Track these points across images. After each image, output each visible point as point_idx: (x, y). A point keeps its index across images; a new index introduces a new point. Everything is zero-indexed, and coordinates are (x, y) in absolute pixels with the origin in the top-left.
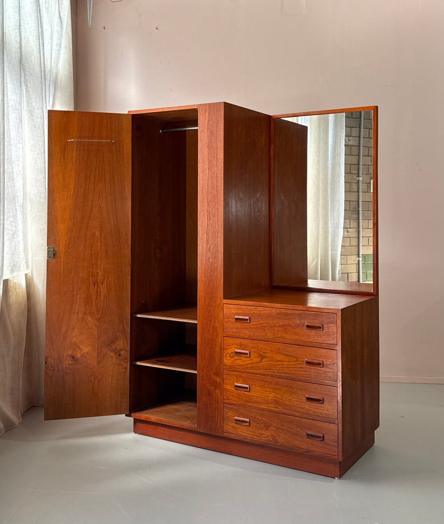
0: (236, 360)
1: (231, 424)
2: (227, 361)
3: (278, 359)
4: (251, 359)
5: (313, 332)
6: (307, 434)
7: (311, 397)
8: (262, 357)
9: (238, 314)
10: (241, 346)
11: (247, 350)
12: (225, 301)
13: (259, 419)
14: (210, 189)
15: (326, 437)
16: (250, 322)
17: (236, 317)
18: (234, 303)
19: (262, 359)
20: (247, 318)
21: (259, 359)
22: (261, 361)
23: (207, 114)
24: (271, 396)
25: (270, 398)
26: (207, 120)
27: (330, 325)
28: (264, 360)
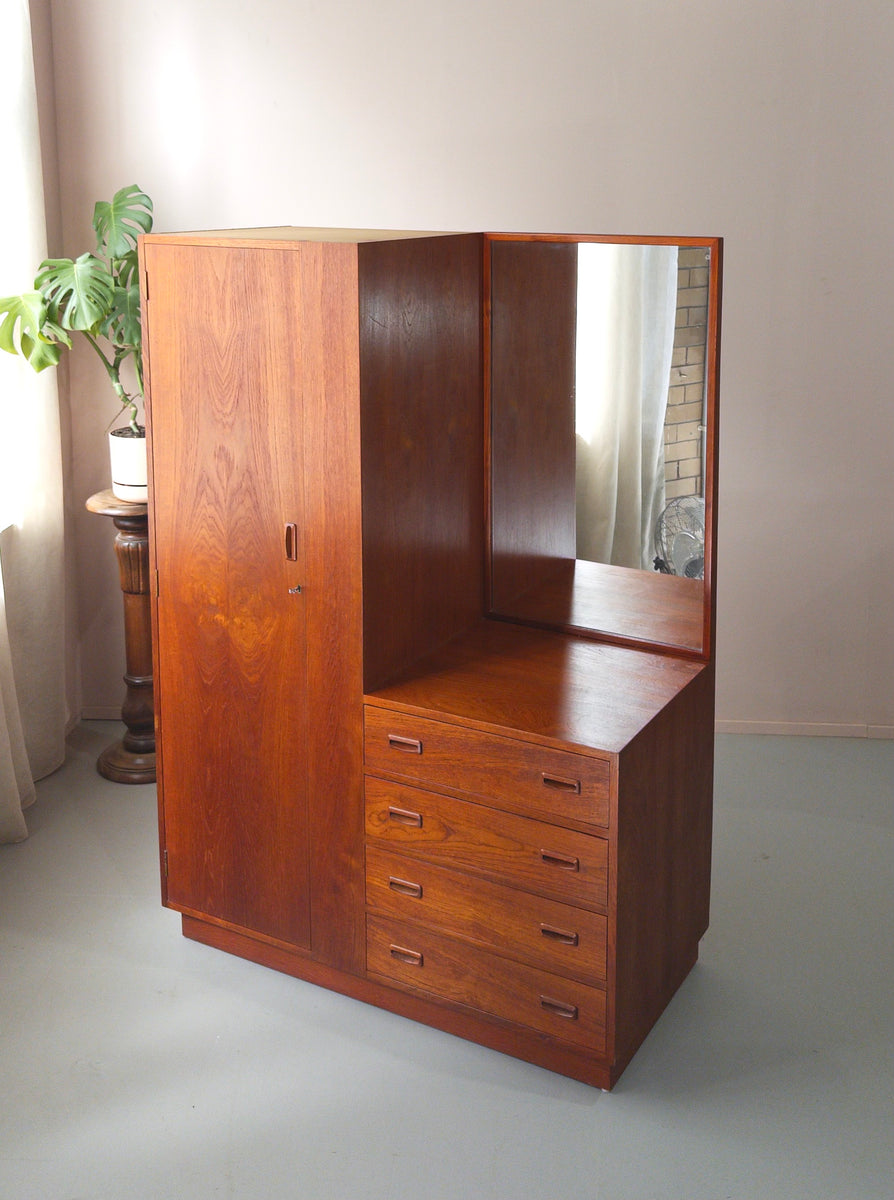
0: (391, 828)
1: (382, 957)
2: (373, 827)
3: (482, 840)
4: (424, 832)
5: (557, 795)
6: (543, 1003)
7: (552, 928)
8: (448, 831)
9: (396, 732)
10: (403, 801)
11: (417, 812)
12: (367, 699)
13: (441, 956)
14: (330, 443)
15: (581, 1013)
16: (421, 753)
17: (391, 736)
18: (387, 706)
19: (448, 834)
20: (416, 742)
21: (441, 835)
22: (446, 838)
23: (320, 267)
24: (468, 913)
25: (466, 918)
26: (320, 281)
27: (595, 785)
28: (451, 838)
